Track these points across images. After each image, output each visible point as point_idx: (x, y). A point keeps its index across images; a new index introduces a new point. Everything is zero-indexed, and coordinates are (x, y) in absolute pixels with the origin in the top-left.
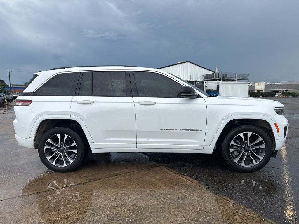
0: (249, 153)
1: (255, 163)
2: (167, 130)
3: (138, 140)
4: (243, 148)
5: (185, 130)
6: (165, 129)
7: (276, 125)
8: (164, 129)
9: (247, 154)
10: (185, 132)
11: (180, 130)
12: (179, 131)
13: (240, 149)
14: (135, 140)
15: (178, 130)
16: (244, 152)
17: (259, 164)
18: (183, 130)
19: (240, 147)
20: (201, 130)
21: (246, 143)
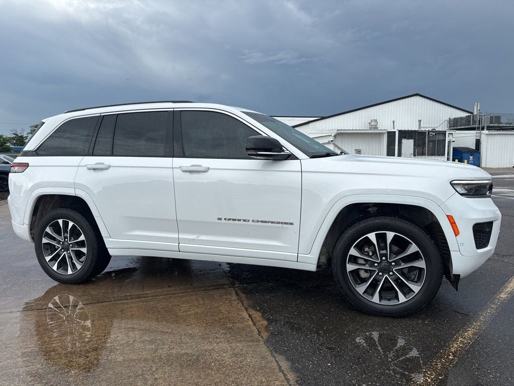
0: (389, 275)
1: (402, 298)
2: (230, 219)
3: (182, 236)
4: (376, 264)
5: (262, 222)
6: (225, 219)
7: (450, 218)
8: (223, 219)
9: (386, 277)
10: (262, 226)
11: (253, 221)
12: (251, 223)
13: (370, 267)
14: (176, 236)
15: (249, 221)
16: (378, 273)
17: (410, 302)
18: (258, 221)
19: (369, 262)
20: (292, 222)
21: (382, 255)
